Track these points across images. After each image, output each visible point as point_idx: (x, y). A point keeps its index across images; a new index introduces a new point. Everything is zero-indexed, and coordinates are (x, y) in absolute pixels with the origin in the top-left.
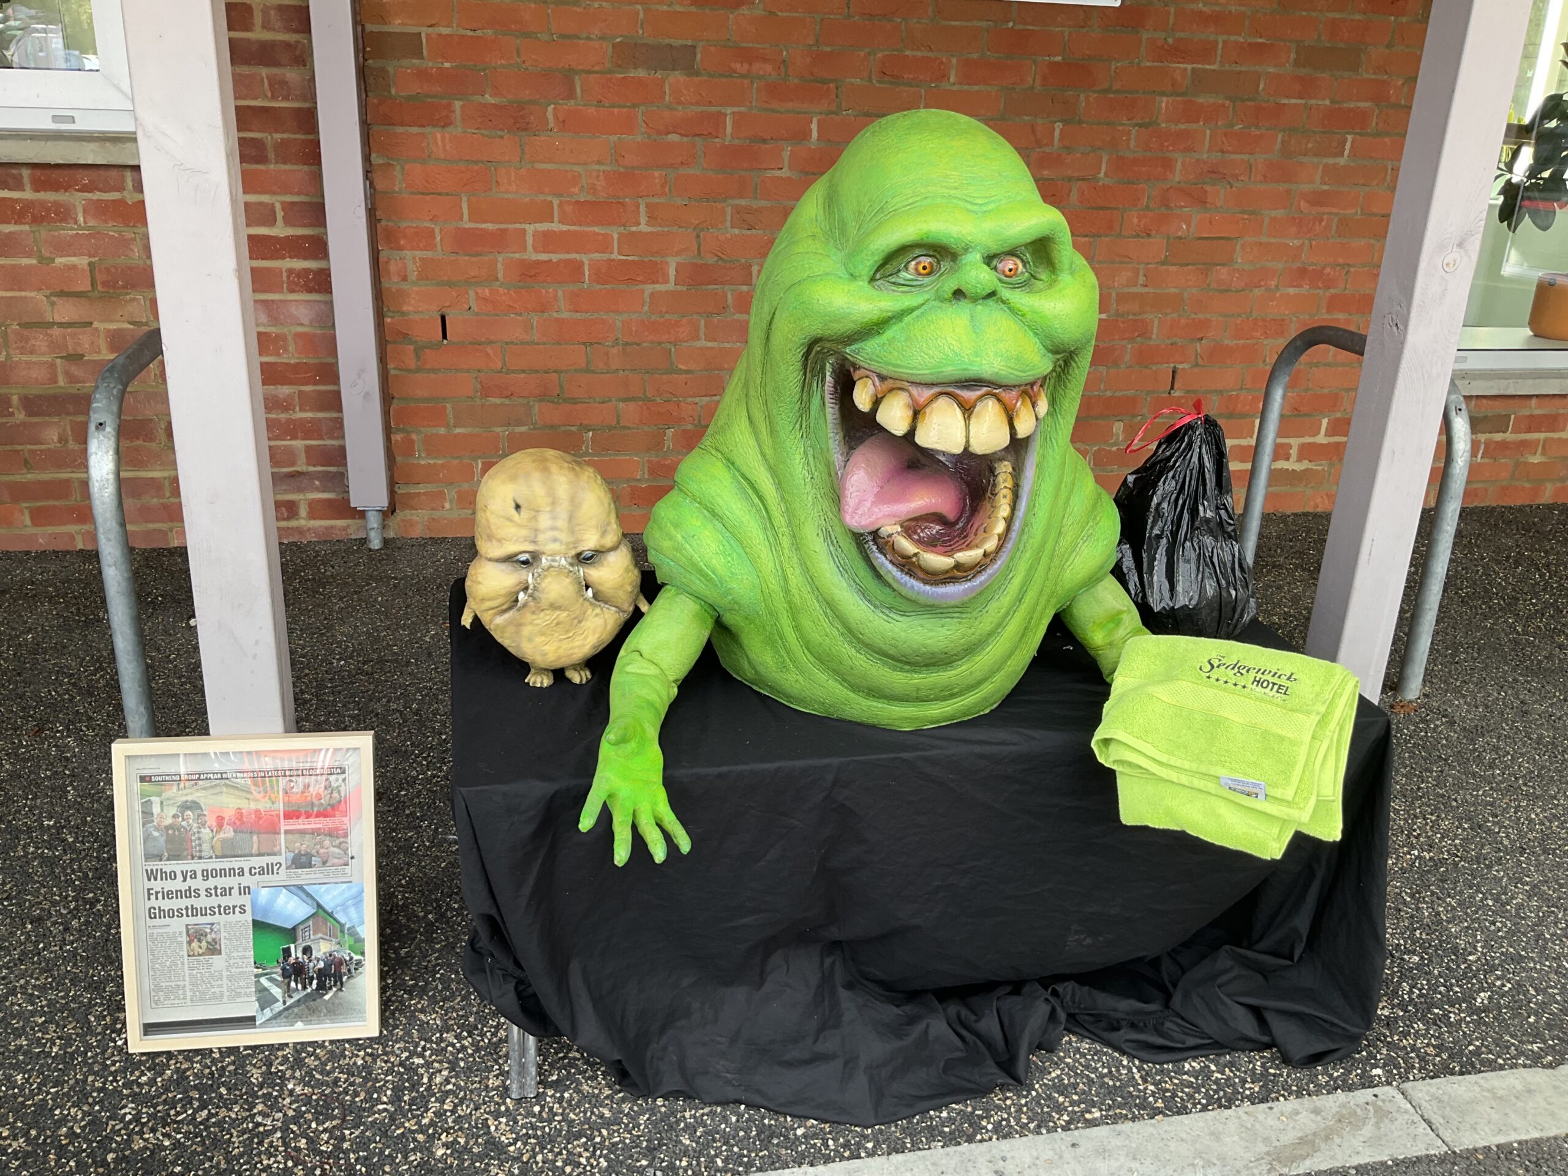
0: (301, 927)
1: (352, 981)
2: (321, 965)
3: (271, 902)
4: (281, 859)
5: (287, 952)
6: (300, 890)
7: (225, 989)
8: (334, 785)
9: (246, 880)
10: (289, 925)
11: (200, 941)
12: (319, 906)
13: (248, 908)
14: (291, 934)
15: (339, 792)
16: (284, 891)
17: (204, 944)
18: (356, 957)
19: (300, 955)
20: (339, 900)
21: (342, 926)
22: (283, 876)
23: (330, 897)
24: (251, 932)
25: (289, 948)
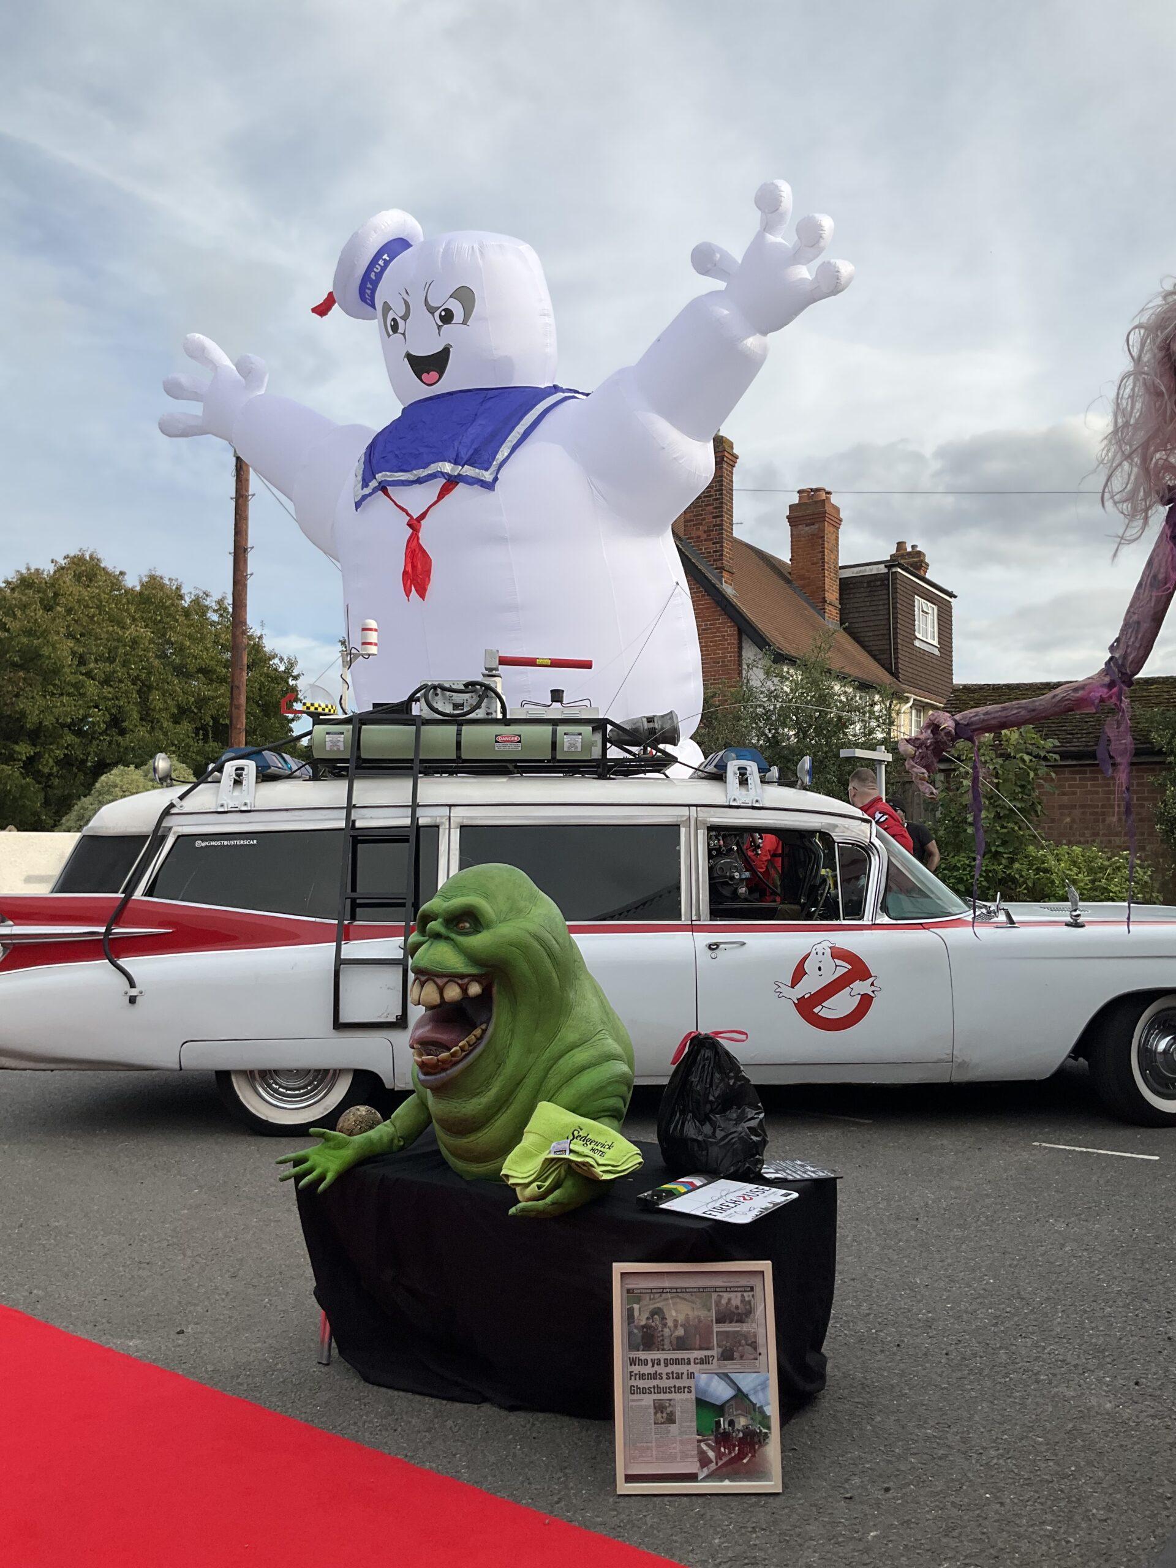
0: (728, 1405)
1: (762, 1449)
2: (741, 1435)
3: (708, 1384)
4: (714, 1353)
5: (718, 1423)
6: (725, 1377)
7: (677, 1450)
8: (747, 1299)
9: (692, 1368)
10: (718, 1403)
11: (662, 1412)
12: (739, 1390)
13: (693, 1389)
14: (720, 1410)
15: (750, 1304)
16: (716, 1377)
17: (665, 1415)
18: (764, 1431)
19: (726, 1426)
20: (752, 1386)
21: (754, 1405)
22: (715, 1365)
23: (747, 1382)
24: (694, 1407)
25: (720, 1421)
